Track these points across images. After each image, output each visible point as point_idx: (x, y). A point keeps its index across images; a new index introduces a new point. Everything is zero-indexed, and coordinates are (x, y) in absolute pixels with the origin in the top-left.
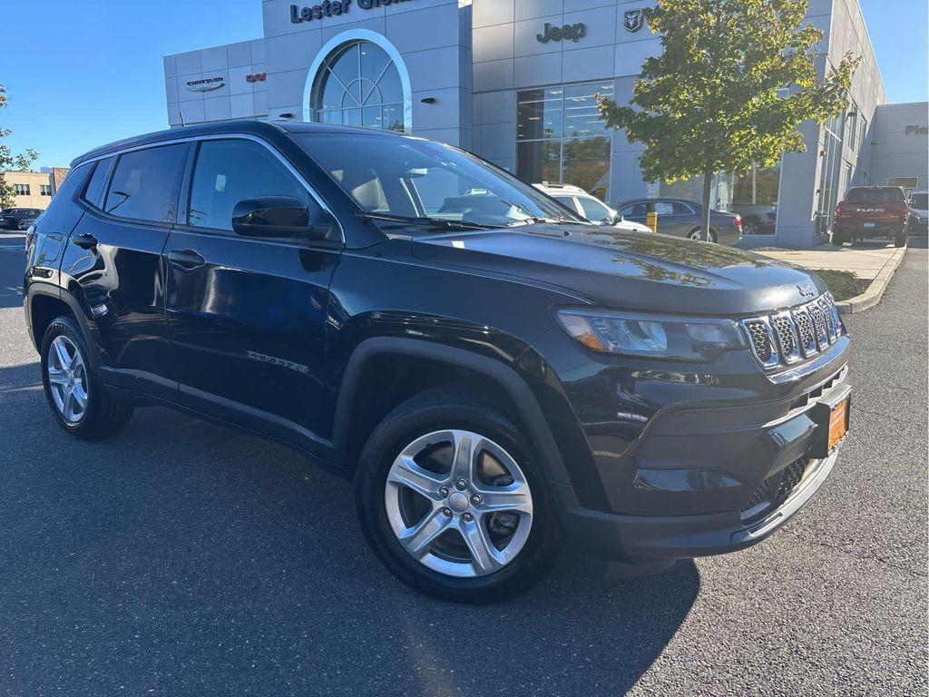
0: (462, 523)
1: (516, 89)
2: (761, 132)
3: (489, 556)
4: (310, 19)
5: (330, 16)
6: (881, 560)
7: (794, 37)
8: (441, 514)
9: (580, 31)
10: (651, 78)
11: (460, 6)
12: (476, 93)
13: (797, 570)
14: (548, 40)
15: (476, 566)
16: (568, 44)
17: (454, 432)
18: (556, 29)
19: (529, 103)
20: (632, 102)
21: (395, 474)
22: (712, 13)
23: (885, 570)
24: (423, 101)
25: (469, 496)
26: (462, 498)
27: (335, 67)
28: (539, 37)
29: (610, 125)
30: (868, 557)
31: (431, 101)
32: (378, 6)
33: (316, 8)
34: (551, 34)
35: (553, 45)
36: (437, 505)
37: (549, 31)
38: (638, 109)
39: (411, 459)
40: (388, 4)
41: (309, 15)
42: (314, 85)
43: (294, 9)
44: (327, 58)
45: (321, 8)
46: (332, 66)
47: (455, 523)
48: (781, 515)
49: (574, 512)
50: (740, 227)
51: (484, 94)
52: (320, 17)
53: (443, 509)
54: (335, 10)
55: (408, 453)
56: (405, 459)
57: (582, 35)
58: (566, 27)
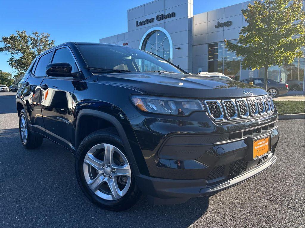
0: (108, 180)
1: (207, 44)
2: (285, 51)
3: (117, 193)
4: (142, 25)
5: (148, 23)
6: (290, 207)
7: (297, 17)
8: (102, 176)
9: (230, 23)
10: (244, 34)
11: (189, 18)
12: (194, 45)
13: (250, 208)
14: (219, 27)
15: (113, 197)
16: (226, 28)
17: (105, 144)
18: (221, 23)
19: (213, 48)
20: (238, 43)
21: (86, 160)
22: (267, 10)
23: (290, 211)
24: (176, 49)
25: (111, 169)
26: (108, 170)
27: (149, 39)
28: (216, 26)
29: (229, 50)
30: (285, 206)
31: (179, 48)
32: (162, 20)
33: (144, 21)
34: (220, 25)
35: (220, 29)
36: (101, 172)
37: (219, 24)
38: (239, 44)
39: (91, 154)
40: (165, 19)
41: (141, 24)
42: (142, 45)
43: (137, 22)
44: (146, 36)
45: (145, 21)
46: (148, 39)
47: (106, 179)
48: (229, 183)
49: (138, 176)
50: (288, 88)
51: (197, 46)
52: (145, 24)
53: (103, 174)
54: (149, 22)
55: (90, 152)
56: (90, 154)
57: (231, 25)
58: (225, 23)
